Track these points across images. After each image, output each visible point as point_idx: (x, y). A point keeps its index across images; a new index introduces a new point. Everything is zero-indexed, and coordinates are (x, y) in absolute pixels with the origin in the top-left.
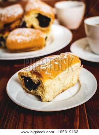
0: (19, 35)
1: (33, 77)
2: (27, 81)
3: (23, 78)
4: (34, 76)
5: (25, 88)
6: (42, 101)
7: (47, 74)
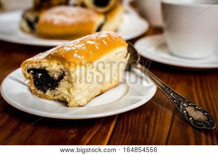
0: (59, 13)
1: (52, 66)
2: (40, 75)
3: (32, 72)
4: (52, 64)
5: (34, 90)
6: (68, 106)
7: (77, 58)
